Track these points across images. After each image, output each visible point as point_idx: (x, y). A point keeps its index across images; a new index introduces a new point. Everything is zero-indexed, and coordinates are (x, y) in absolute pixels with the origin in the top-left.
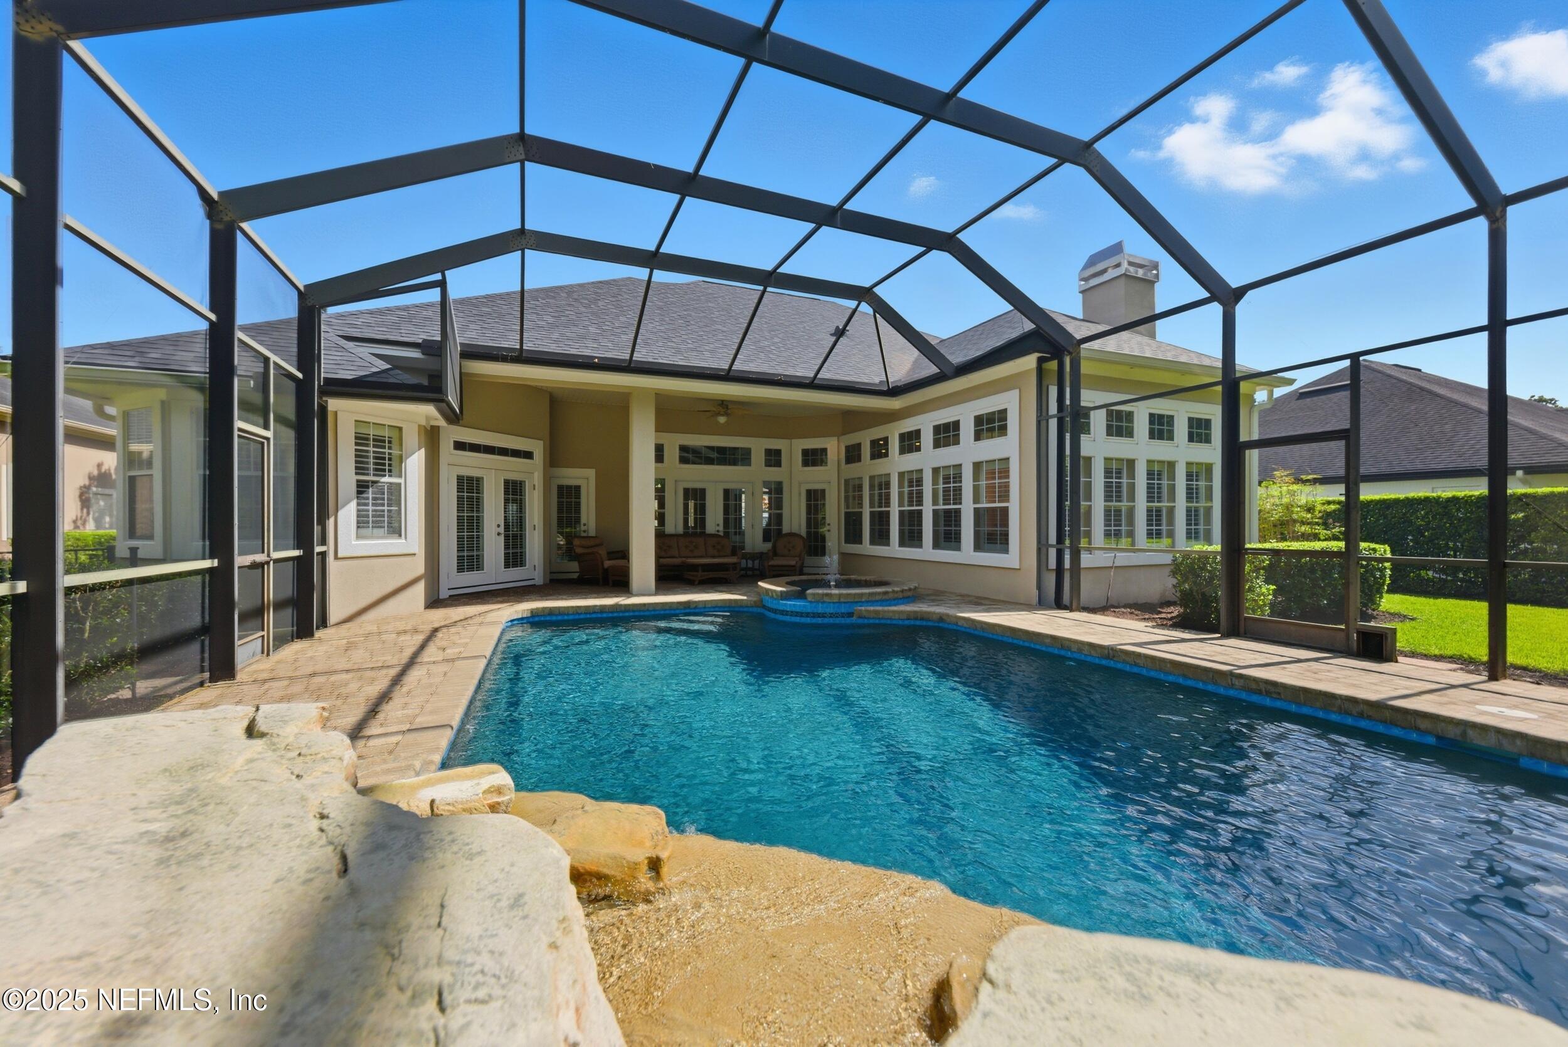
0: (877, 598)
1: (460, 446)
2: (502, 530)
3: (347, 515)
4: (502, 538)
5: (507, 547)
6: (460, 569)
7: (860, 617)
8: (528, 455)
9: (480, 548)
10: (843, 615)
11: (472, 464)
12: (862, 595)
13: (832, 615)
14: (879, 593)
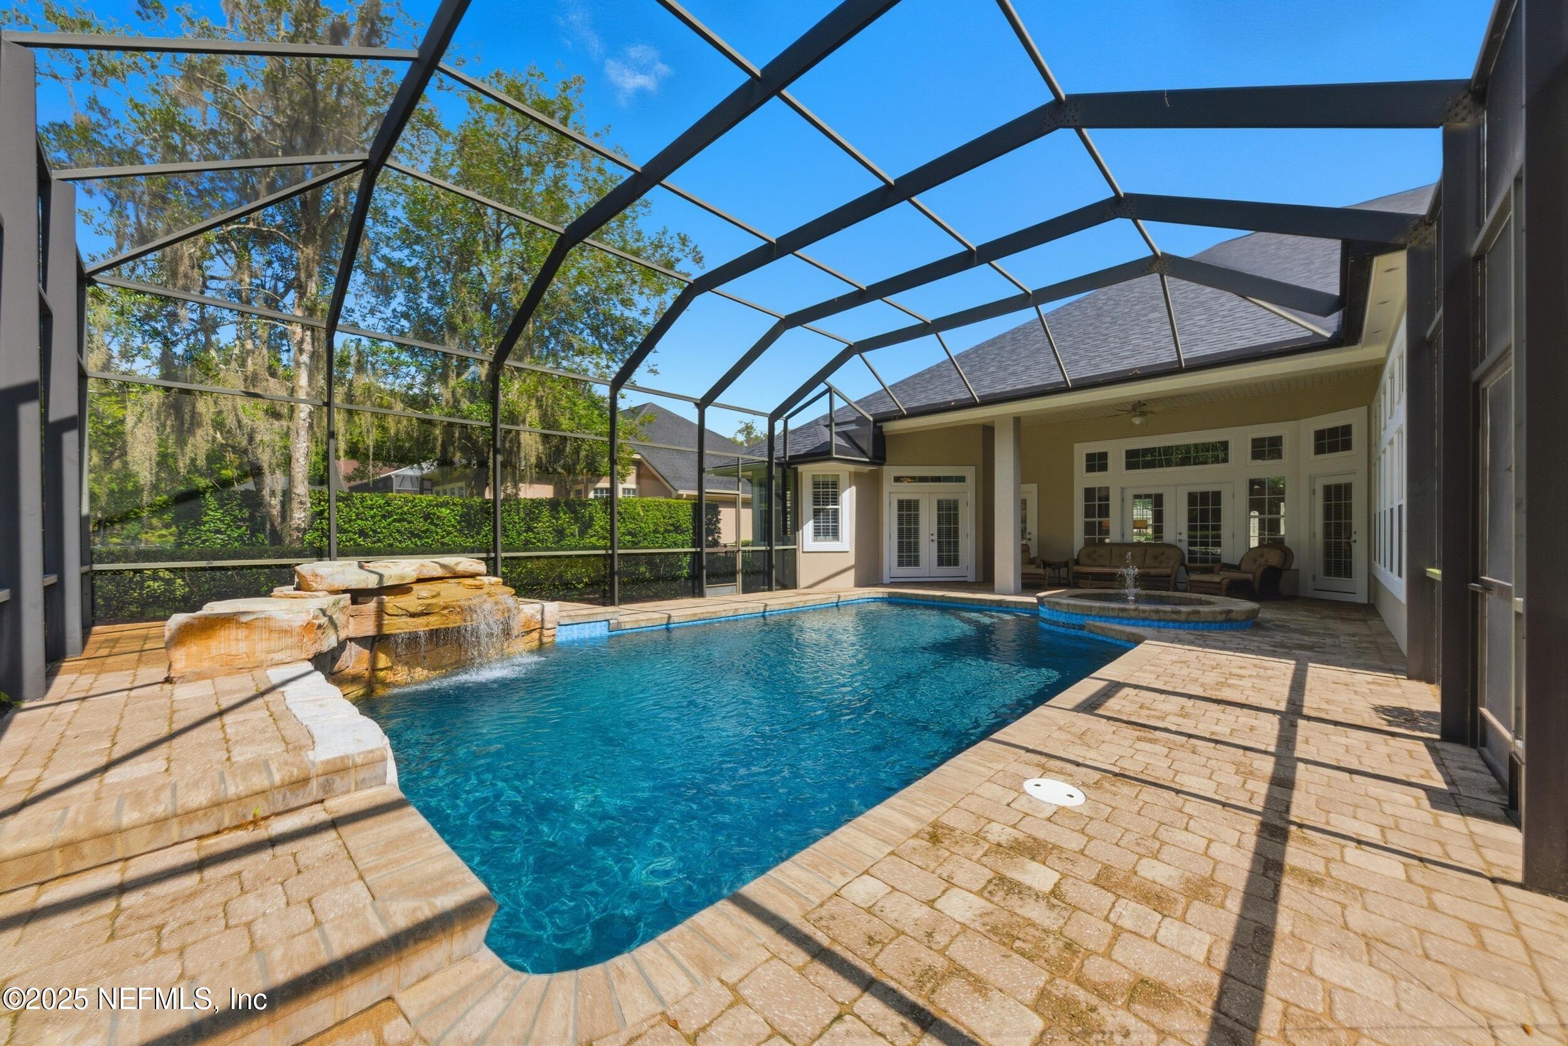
0: (1111, 613)
1: (898, 479)
2: (935, 537)
3: (808, 528)
4: (935, 544)
5: (940, 550)
6: (900, 564)
7: (1091, 632)
8: (961, 479)
9: (917, 550)
10: (1074, 627)
11: (908, 491)
12: (1091, 607)
13: (1064, 625)
14: (1113, 609)
